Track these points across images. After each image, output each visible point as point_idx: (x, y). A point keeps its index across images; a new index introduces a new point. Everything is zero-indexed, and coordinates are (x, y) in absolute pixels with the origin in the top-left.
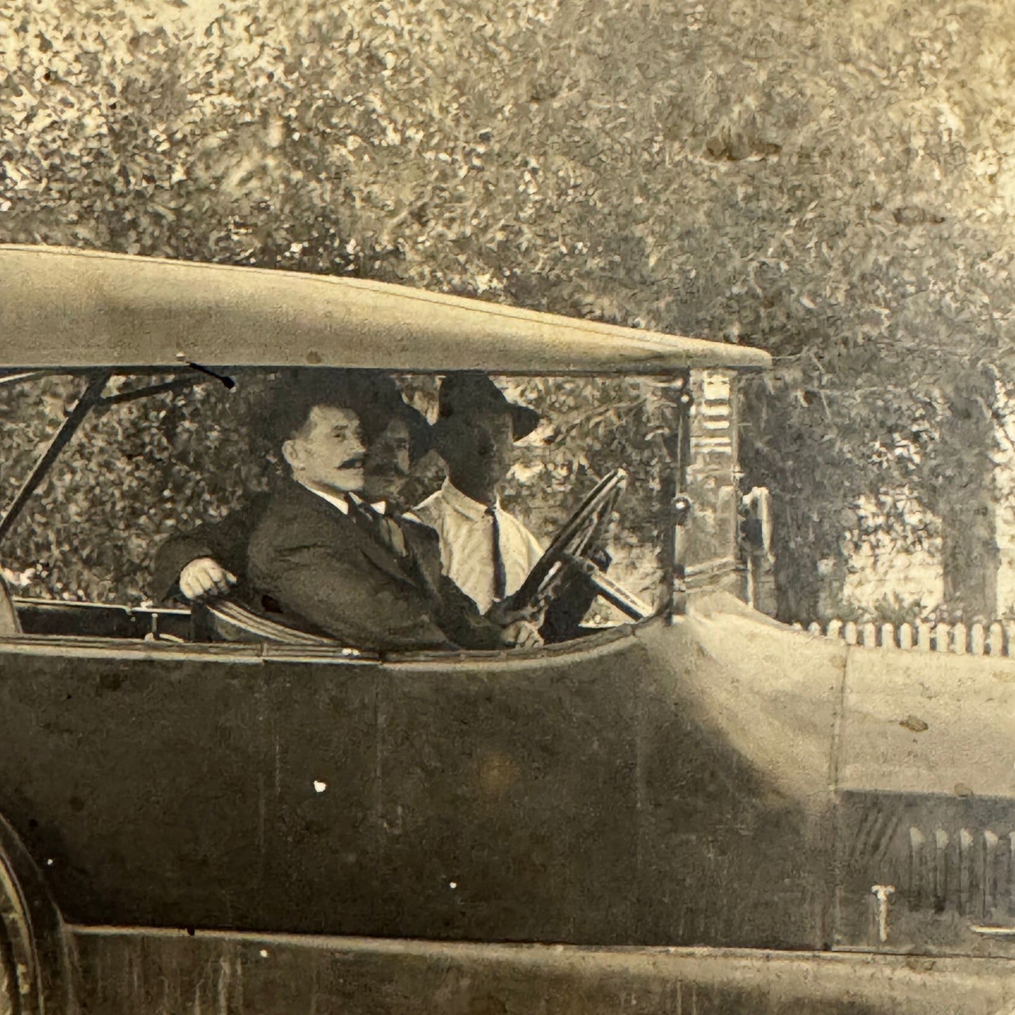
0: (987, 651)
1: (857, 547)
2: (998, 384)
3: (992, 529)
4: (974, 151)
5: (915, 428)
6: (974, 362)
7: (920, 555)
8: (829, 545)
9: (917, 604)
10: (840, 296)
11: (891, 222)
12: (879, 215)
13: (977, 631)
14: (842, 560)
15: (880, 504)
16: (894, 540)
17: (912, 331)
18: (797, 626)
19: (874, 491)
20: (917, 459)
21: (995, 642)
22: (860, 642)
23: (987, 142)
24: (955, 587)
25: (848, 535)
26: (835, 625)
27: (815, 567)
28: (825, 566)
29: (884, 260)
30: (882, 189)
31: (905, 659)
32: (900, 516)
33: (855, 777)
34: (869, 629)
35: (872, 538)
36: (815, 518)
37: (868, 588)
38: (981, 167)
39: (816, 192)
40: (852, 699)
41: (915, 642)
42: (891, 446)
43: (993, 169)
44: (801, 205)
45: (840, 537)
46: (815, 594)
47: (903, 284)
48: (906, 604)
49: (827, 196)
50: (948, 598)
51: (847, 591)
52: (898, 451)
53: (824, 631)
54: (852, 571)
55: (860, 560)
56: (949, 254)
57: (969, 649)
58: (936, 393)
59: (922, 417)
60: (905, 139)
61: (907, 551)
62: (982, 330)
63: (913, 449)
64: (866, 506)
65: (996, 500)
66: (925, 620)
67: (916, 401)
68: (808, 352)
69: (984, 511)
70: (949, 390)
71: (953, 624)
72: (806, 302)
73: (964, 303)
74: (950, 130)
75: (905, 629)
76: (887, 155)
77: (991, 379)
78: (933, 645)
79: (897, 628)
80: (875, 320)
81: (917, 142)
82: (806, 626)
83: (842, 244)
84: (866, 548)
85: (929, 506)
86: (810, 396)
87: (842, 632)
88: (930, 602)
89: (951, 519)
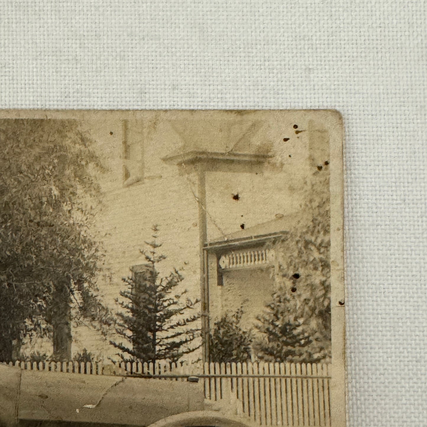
0: (68, 371)
1: (25, 335)
2: (72, 280)
3: (69, 329)
4: (64, 202)
5: (44, 295)
6: (64, 273)
7: (46, 338)
8: (16, 335)
9: (45, 355)
10: (19, 251)
11: (36, 226)
12: (32, 224)
13: (65, 364)
14: (20, 340)
15: (32, 321)
16: (37, 333)
17: (43, 262)
18: (5, 363)
19: (31, 317)
20: (45, 306)
21: (70, 368)
22: (26, 368)
23: (68, 199)
24: (57, 349)
25: (22, 332)
26: (17, 362)
27: (11, 342)
28: (14, 342)
29: (33, 239)
30: (33, 215)
31: (40, 374)
32: (39, 325)
33: (24, 414)
34: (29, 364)
35: (30, 333)
36: (11, 326)
37: (28, 350)
38: (66, 208)
39: (11, 216)
40: (23, 388)
41: (44, 368)
42: (36, 302)
43: (69, 209)
44: (6, 221)
45: (19, 332)
46: (11, 352)
47: (40, 247)
48: (41, 355)
49: (14, 218)
50: (55, 353)
51: (21, 350)
52: (39, 303)
53: (14, 364)
54: (23, 344)
55: (26, 340)
56: (55, 237)
57: (62, 371)
58: (51, 283)
59: (46, 291)
60: (40, 198)
61: (42, 337)
62: (66, 262)
63: (43, 302)
64: (28, 322)
65: (71, 320)
66: (47, 361)
67: (44, 286)
68: (9, 270)
69: (67, 324)
70: (56, 283)
71: (56, 362)
72: (8, 253)
73: (60, 253)
74: (55, 196)
75: (41, 364)
76: (34, 204)
77: (69, 279)
78: (50, 369)
79: (38, 364)
80: (31, 259)
81: (44, 199)
82: (8, 363)
83: (20, 233)
84: (28, 336)
85: (48, 321)
86: (9, 285)
87: (20, 365)
88: (49, 354)
89: (56, 326)
